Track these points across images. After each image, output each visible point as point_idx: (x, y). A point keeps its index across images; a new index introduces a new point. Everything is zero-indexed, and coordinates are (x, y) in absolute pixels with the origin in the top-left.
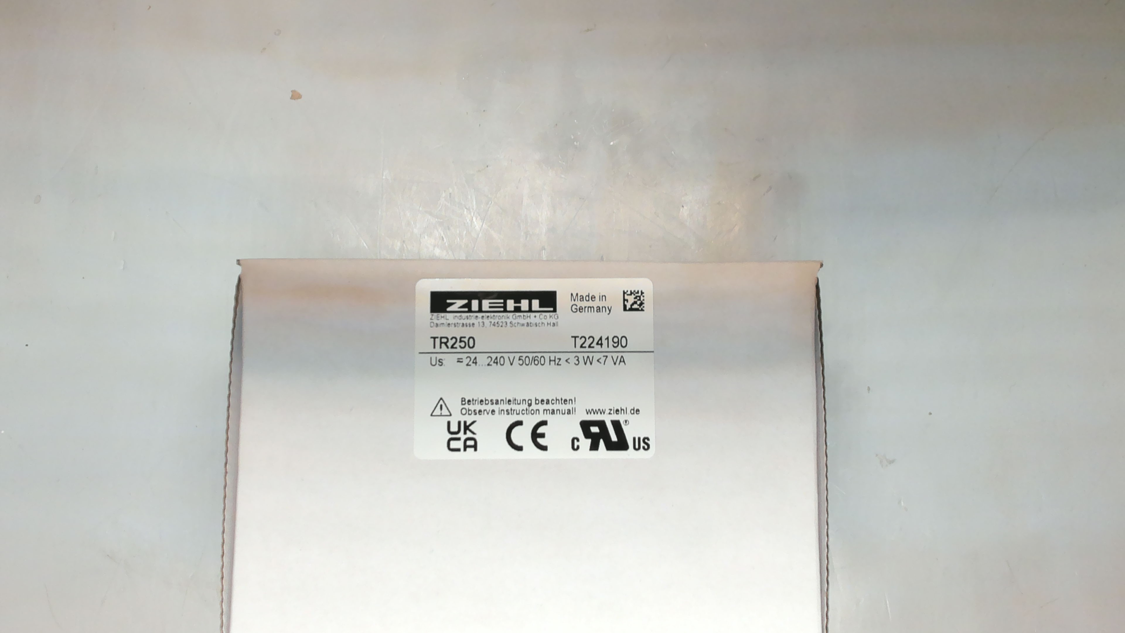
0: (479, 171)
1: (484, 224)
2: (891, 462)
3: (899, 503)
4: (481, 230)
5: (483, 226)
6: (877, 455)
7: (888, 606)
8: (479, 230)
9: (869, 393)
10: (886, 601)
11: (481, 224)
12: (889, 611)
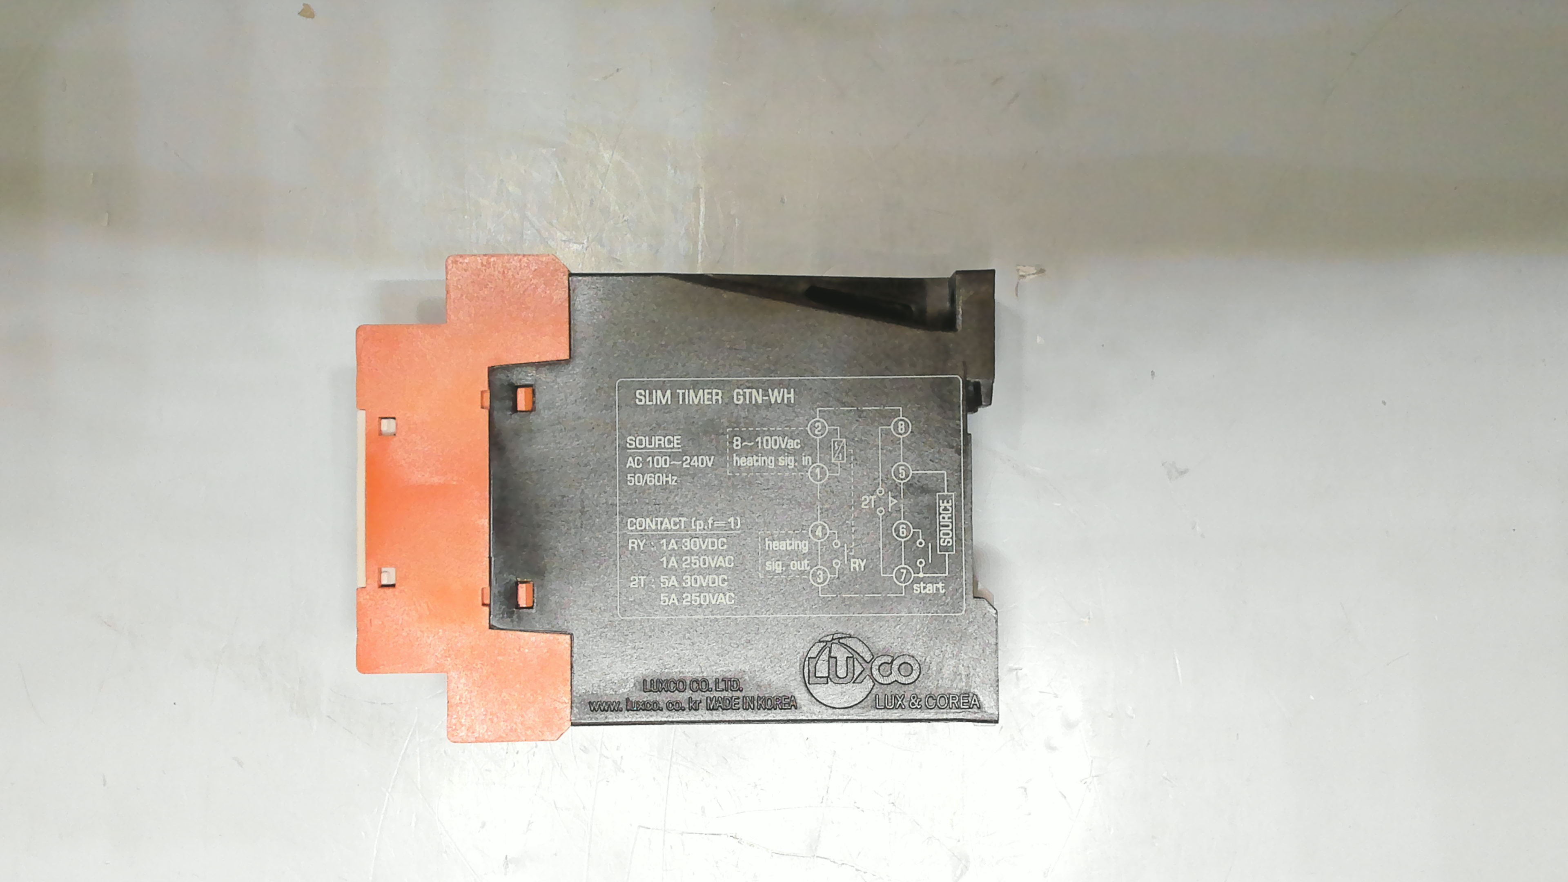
0: (605, 78)
1: (615, 152)
2: (1183, 473)
3: (1193, 528)
4: (610, 162)
5: (614, 155)
6: (1163, 465)
7: (1178, 667)
8: (609, 162)
9: (1153, 378)
10: (1175, 661)
11: (612, 153)
12: (1180, 674)
